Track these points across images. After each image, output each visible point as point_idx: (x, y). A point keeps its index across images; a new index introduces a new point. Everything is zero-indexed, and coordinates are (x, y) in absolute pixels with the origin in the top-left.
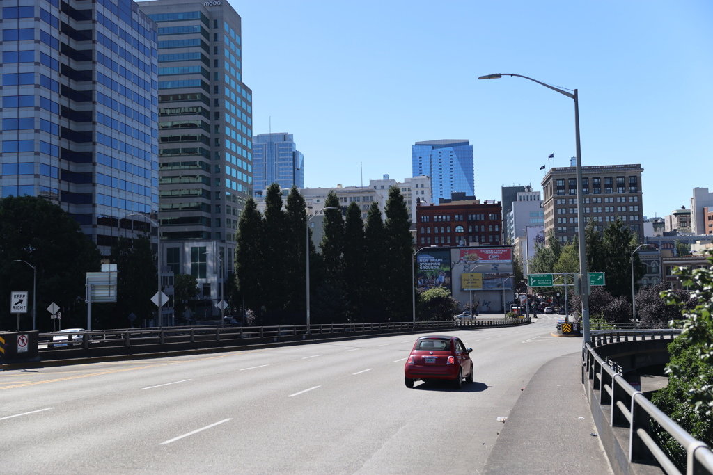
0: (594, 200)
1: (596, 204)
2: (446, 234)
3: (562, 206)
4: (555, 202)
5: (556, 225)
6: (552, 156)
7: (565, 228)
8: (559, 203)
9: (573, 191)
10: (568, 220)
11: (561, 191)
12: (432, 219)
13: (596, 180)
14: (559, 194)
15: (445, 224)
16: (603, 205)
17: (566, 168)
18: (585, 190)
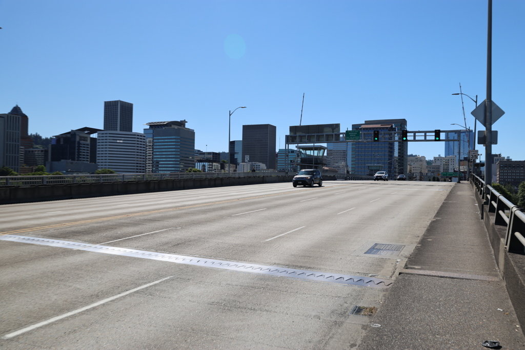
1: (513, 173)
3: (502, 173)
4: (500, 171)
5: (499, 178)
9: (506, 168)
16: (516, 173)
18: (510, 168)
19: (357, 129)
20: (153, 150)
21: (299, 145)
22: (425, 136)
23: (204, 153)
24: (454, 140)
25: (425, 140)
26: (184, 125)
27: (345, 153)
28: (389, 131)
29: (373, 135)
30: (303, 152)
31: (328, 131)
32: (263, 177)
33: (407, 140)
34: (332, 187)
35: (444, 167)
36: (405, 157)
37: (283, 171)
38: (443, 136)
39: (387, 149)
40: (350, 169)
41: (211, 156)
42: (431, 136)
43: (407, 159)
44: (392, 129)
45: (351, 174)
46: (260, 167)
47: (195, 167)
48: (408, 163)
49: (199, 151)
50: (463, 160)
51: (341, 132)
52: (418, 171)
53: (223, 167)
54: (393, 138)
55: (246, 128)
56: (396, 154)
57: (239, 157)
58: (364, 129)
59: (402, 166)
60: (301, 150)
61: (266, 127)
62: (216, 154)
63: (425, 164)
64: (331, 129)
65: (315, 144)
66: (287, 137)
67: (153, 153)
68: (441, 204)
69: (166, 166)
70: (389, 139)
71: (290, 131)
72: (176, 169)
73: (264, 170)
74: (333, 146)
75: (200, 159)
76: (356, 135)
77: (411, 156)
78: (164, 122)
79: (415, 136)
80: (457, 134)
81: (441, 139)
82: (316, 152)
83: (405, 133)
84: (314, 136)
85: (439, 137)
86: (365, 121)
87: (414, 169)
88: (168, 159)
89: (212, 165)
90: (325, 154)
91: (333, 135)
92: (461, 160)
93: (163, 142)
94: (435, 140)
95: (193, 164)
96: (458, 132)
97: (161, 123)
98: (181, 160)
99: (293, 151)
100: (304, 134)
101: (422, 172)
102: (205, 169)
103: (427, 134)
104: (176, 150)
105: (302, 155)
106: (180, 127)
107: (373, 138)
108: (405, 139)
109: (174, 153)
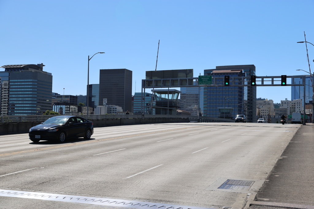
19: (209, 74)
20: (9, 93)
21: (155, 89)
22: (273, 81)
23: (61, 96)
24: (299, 85)
25: (273, 85)
26: (42, 69)
27: (197, 97)
28: (239, 76)
29: (224, 80)
30: (158, 95)
31: (182, 76)
32: (121, 119)
33: (255, 85)
34: (186, 128)
35: (290, 110)
36: (254, 100)
37: (140, 113)
38: (289, 81)
39: (237, 93)
40: (202, 112)
41: (69, 99)
42: (278, 81)
43: (256, 103)
44: (241, 74)
45: (204, 117)
46: (117, 110)
47: (52, 110)
48: (257, 106)
49: (57, 94)
50: (308, 104)
51: (194, 77)
52: (266, 114)
53: (80, 110)
54: (242, 82)
55: (103, 72)
56: (246, 98)
57: (96, 100)
58: (216, 74)
59: (251, 109)
60: (156, 94)
61: (123, 71)
62: (73, 97)
63: (273, 107)
64: (184, 75)
65: (170, 88)
66: (143, 81)
67: (8, 96)
68: (288, 144)
69: (22, 108)
70: (239, 84)
71: (146, 75)
72: (33, 112)
73: (120, 113)
74: (186, 90)
75: (57, 102)
76: (208, 80)
77: (260, 99)
78: (21, 65)
79: (263, 81)
80: (302, 79)
81: (287, 83)
82: (170, 96)
83: (253, 78)
84: (169, 80)
85: (285, 82)
86: (217, 67)
87: (263, 112)
88: (24, 102)
89: (69, 108)
90: (179, 98)
91: (186, 80)
92: (306, 104)
93: (20, 85)
94: (282, 85)
95: (50, 107)
96: (303, 77)
97: (18, 66)
98: (38, 103)
99: (148, 95)
100: (159, 79)
101: (271, 114)
102: (62, 112)
103: (275, 79)
104: (33, 93)
105: (157, 98)
106: (37, 71)
107: (224, 83)
108: (253, 83)
109: (31, 96)
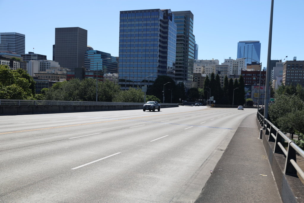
0: (300, 71)
2: (250, 80)
4: (286, 72)
5: (286, 79)
6: (287, 57)
7: (289, 80)
8: (288, 72)
9: (293, 68)
10: (290, 77)
11: (289, 68)
12: (246, 75)
13: (301, 65)
14: (288, 69)
15: (250, 77)
16: (302, 73)
17: (291, 61)
18: (297, 68)
